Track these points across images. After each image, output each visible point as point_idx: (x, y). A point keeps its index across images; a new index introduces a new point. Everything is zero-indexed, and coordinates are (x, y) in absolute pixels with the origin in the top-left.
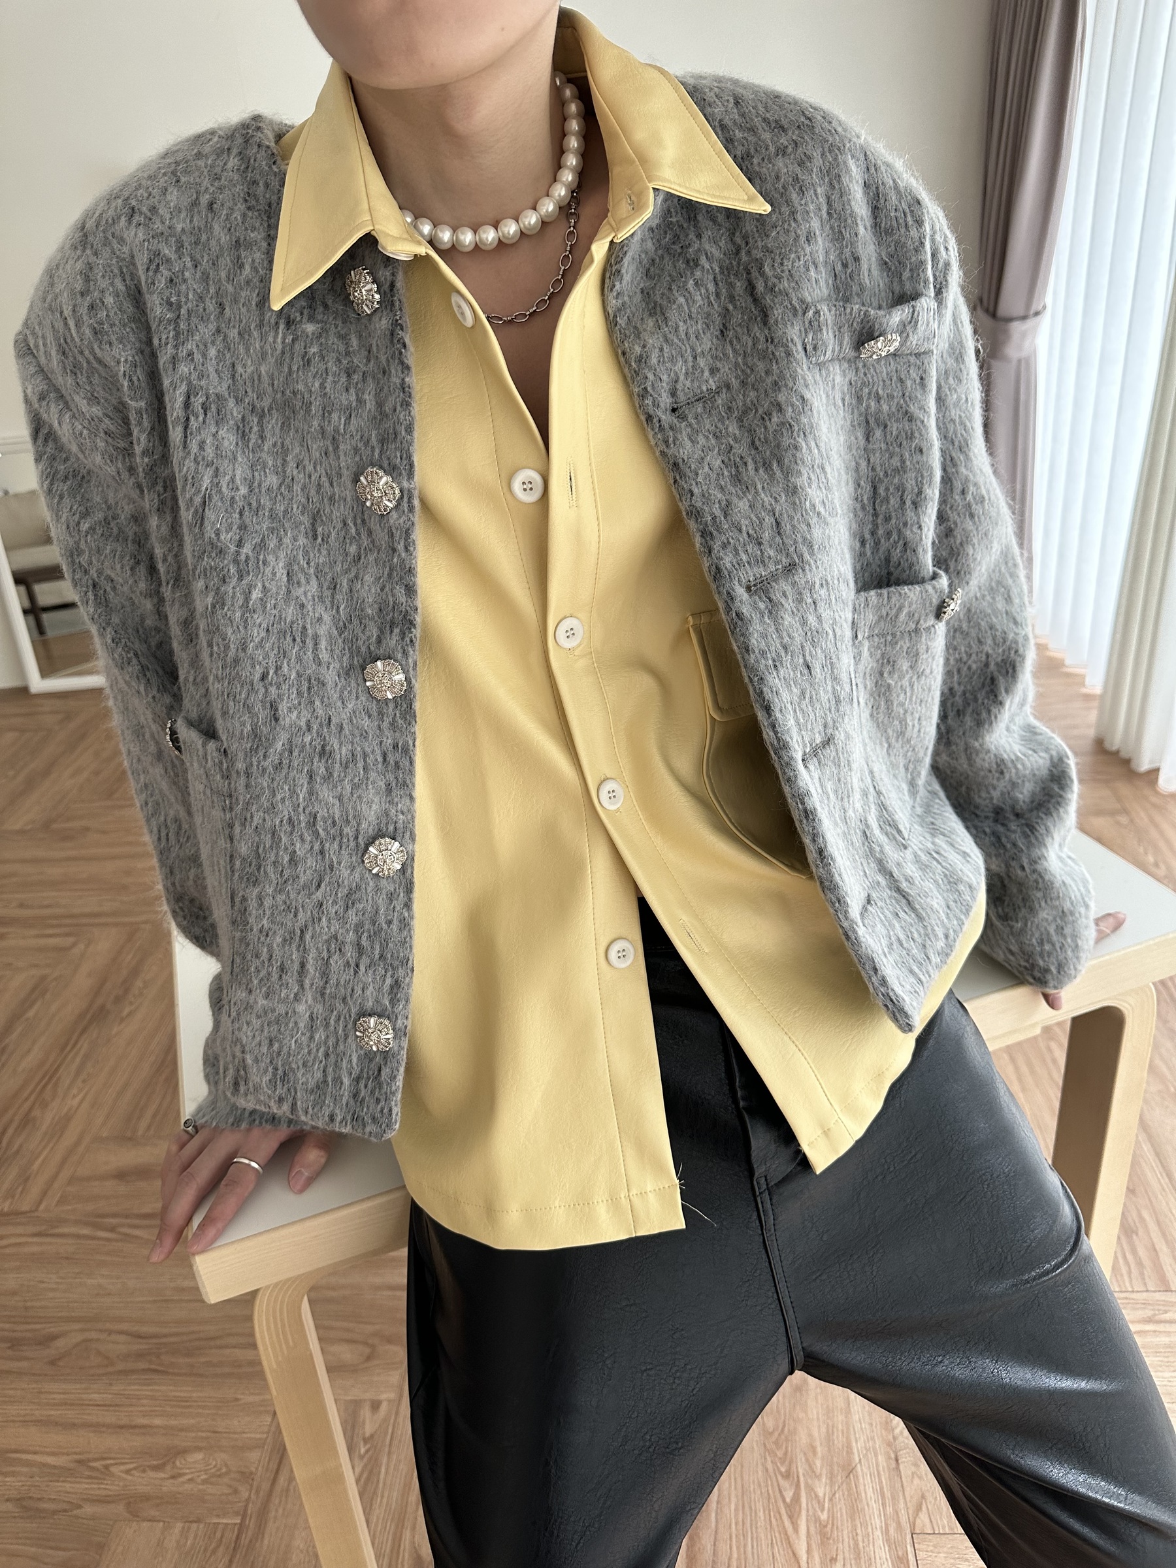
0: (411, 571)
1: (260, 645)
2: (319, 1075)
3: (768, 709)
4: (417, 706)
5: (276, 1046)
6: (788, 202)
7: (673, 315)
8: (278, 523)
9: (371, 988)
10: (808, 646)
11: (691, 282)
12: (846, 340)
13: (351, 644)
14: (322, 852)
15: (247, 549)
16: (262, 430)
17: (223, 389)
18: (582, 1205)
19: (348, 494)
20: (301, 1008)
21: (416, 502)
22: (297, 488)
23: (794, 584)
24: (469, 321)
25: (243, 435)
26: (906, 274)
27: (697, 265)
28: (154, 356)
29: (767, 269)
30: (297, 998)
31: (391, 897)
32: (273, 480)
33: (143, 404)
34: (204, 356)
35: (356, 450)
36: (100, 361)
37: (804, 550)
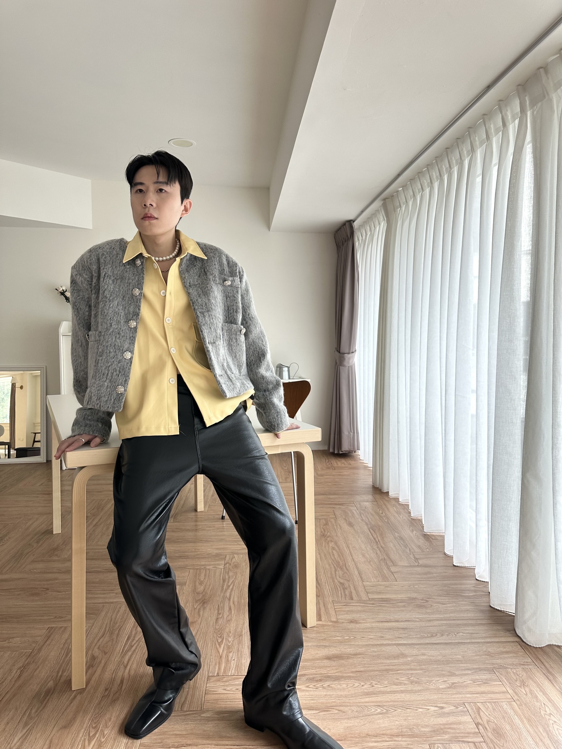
0: (140, 306)
1: (111, 313)
2: (107, 399)
3: (202, 332)
4: (137, 330)
5: (99, 392)
6: (212, 259)
7: (191, 272)
8: (117, 296)
9: (121, 379)
10: (211, 325)
11: (194, 268)
12: (221, 281)
13: (127, 318)
14: (115, 351)
15: (111, 298)
16: (117, 282)
17: (111, 275)
18: (158, 428)
19: (130, 293)
20: (106, 384)
21: (142, 295)
22: (121, 292)
23: (208, 314)
24: (156, 268)
25: (113, 281)
26: (234, 274)
27: (196, 266)
28: (100, 268)
29: (207, 268)
30: (105, 381)
31: (127, 363)
32: (117, 290)
33: (96, 275)
34: (109, 269)
35: (133, 286)
36: (90, 269)
37: (211, 309)
